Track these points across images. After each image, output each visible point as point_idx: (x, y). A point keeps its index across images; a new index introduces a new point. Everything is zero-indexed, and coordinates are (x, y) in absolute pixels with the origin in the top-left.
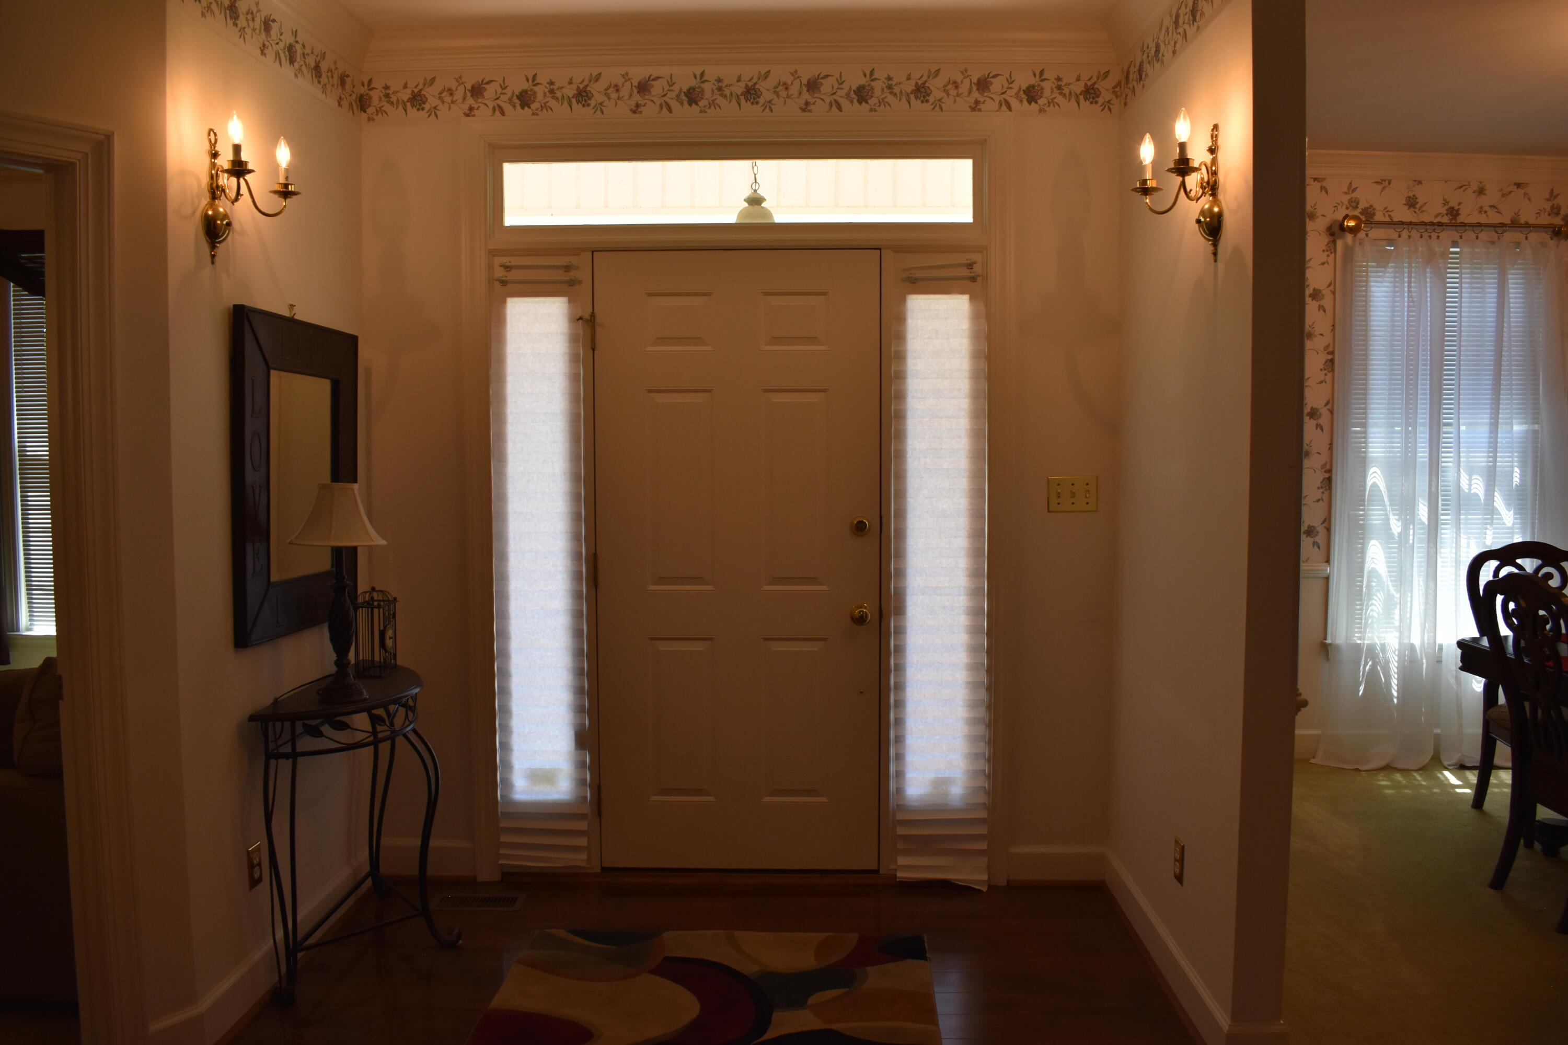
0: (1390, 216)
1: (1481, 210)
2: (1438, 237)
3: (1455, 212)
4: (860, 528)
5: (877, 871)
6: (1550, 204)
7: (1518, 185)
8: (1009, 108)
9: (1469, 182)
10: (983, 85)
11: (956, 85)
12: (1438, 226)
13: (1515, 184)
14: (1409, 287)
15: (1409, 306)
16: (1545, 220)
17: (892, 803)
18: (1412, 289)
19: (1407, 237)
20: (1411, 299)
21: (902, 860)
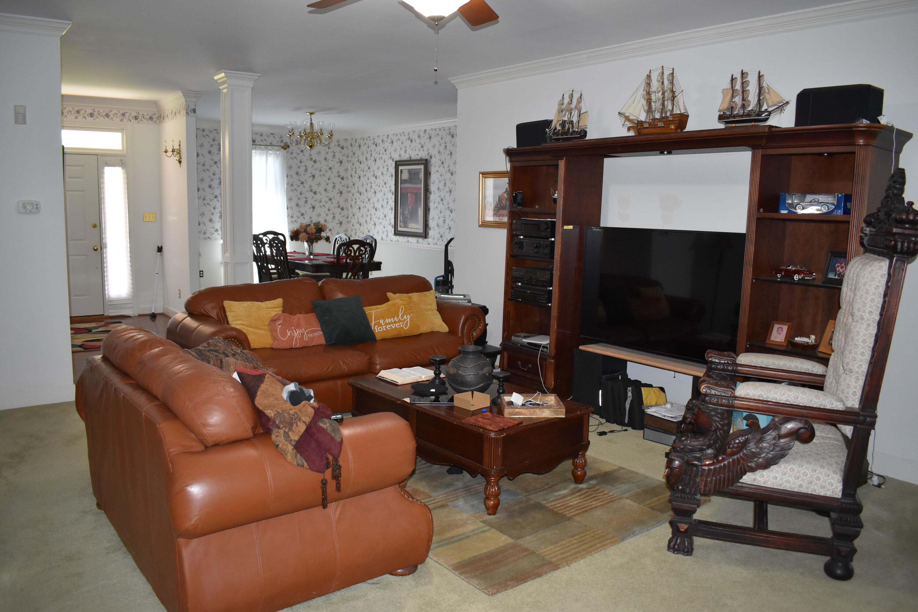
4: (95, 226)
5: (104, 315)
6: (280, 140)
7: (272, 134)
8: (130, 121)
10: (123, 115)
11: (116, 114)
16: (279, 144)
17: (107, 297)
21: (110, 311)
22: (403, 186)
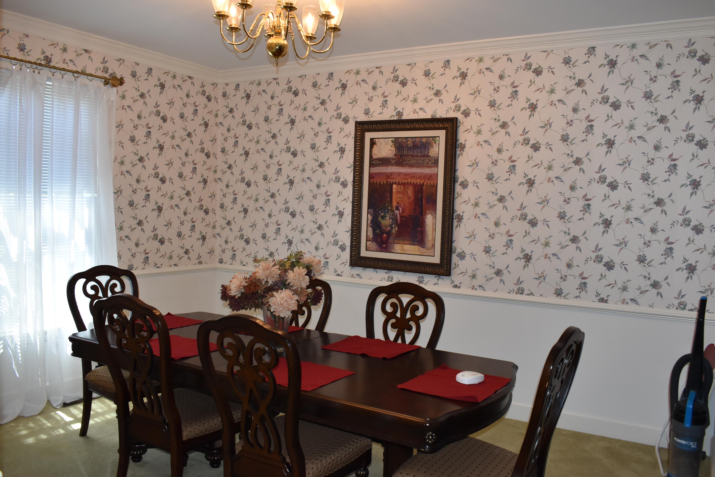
0: (7, 54)
2: (39, 73)
6: (103, 65)
7: (86, 51)
9: (58, 43)
12: (39, 65)
13: (84, 50)
14: (20, 102)
15: (20, 115)
16: (100, 73)
18: (22, 104)
19: (19, 69)
20: (21, 110)
22: (376, 170)
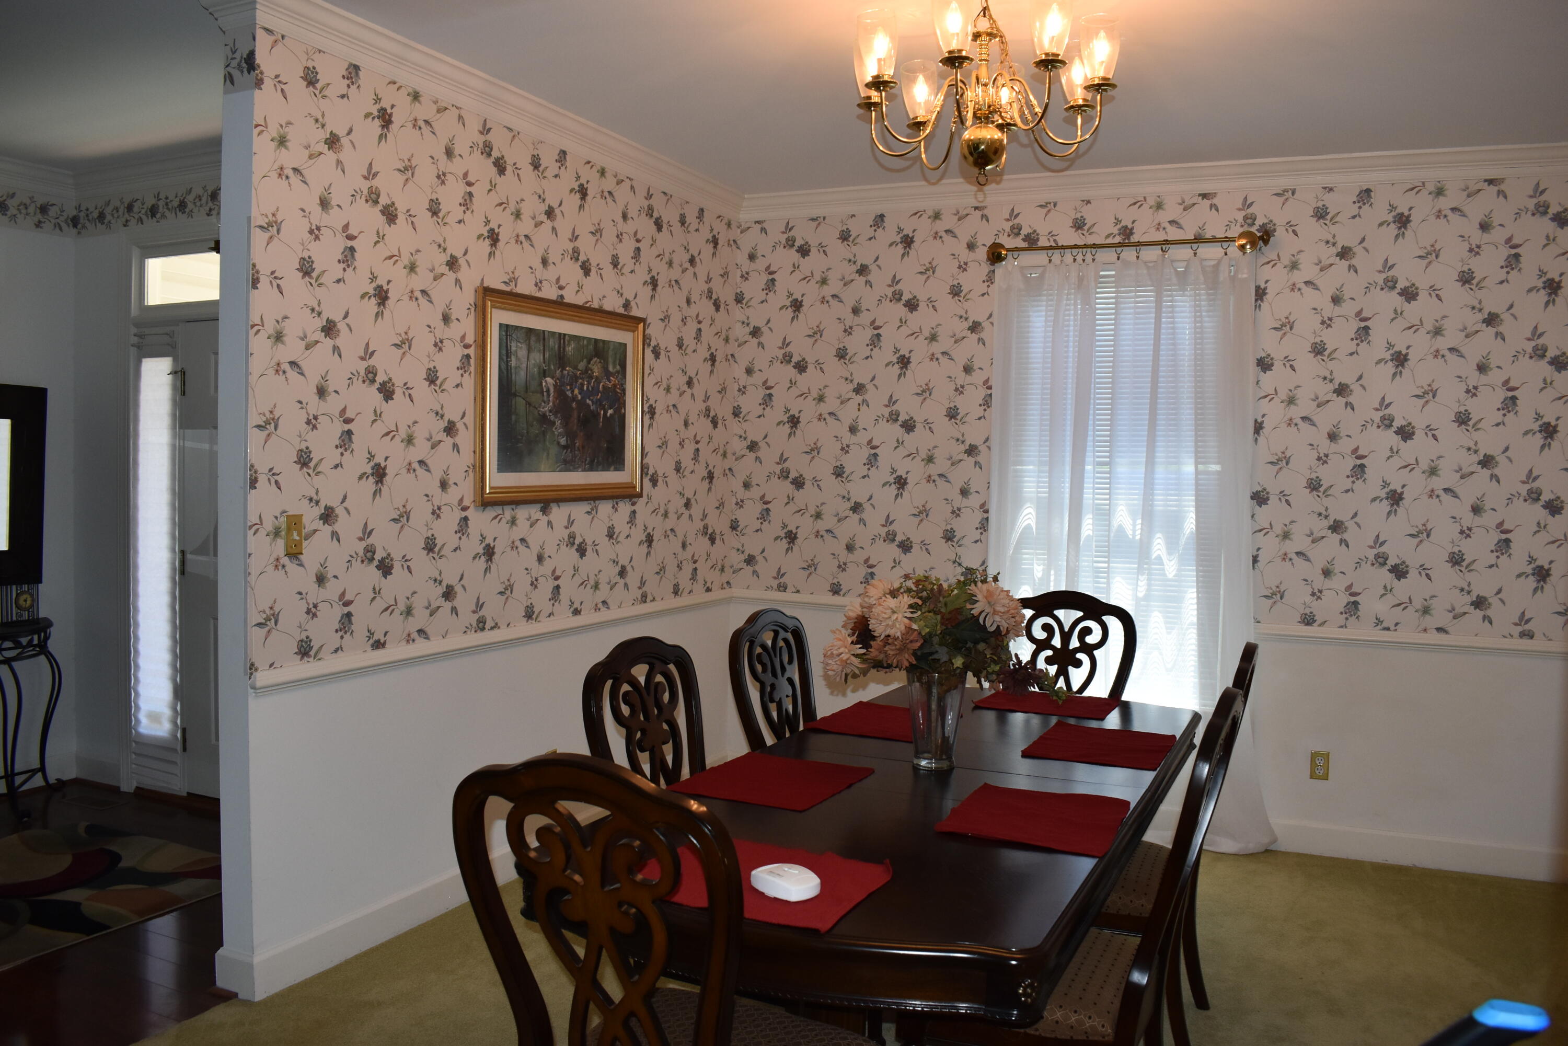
1: (1158, 227)
3: (1128, 231)
